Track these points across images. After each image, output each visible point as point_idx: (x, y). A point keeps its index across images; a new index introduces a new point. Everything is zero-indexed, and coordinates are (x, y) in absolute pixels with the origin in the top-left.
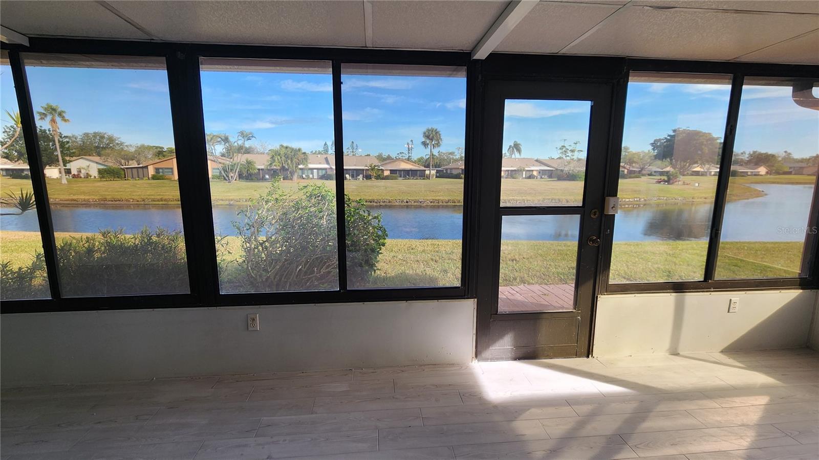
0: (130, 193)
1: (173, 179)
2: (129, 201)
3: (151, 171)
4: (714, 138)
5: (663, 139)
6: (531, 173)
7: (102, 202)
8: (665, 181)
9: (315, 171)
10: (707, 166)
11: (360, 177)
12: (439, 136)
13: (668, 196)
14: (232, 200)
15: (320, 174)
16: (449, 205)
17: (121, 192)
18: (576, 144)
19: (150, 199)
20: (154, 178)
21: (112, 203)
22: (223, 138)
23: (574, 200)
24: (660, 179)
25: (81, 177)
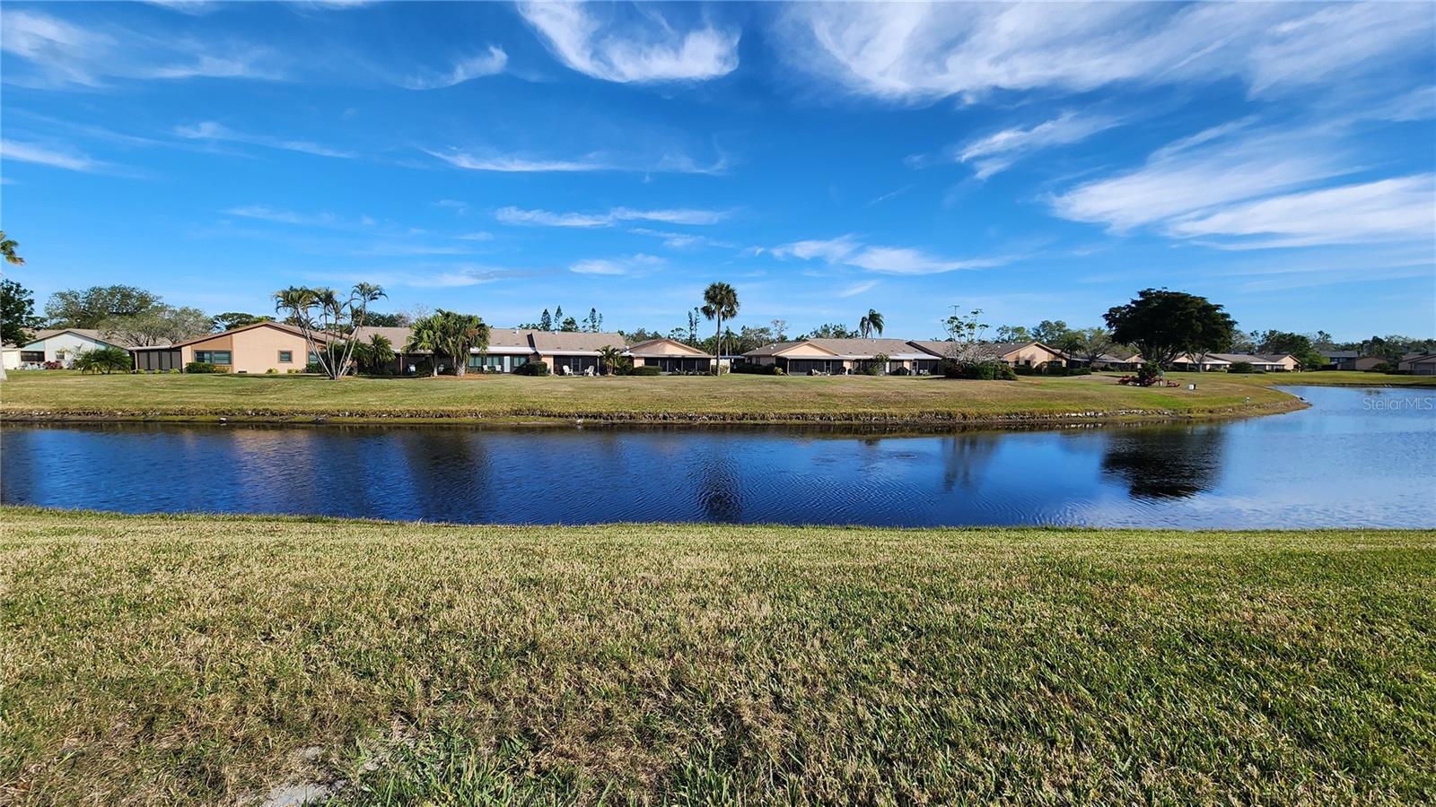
0: (121, 398)
1: (229, 372)
3: (188, 356)
4: (1211, 306)
5: (1124, 308)
6: (900, 365)
7: (57, 417)
8: (1134, 380)
9: (507, 359)
10: (1198, 355)
11: (590, 370)
12: (733, 298)
13: (1145, 407)
14: (322, 413)
15: (516, 365)
16: (744, 424)
17: (105, 396)
18: (976, 313)
19: (159, 409)
20: (191, 369)
21: (79, 417)
22: (323, 296)
23: (976, 415)
24: (1127, 377)
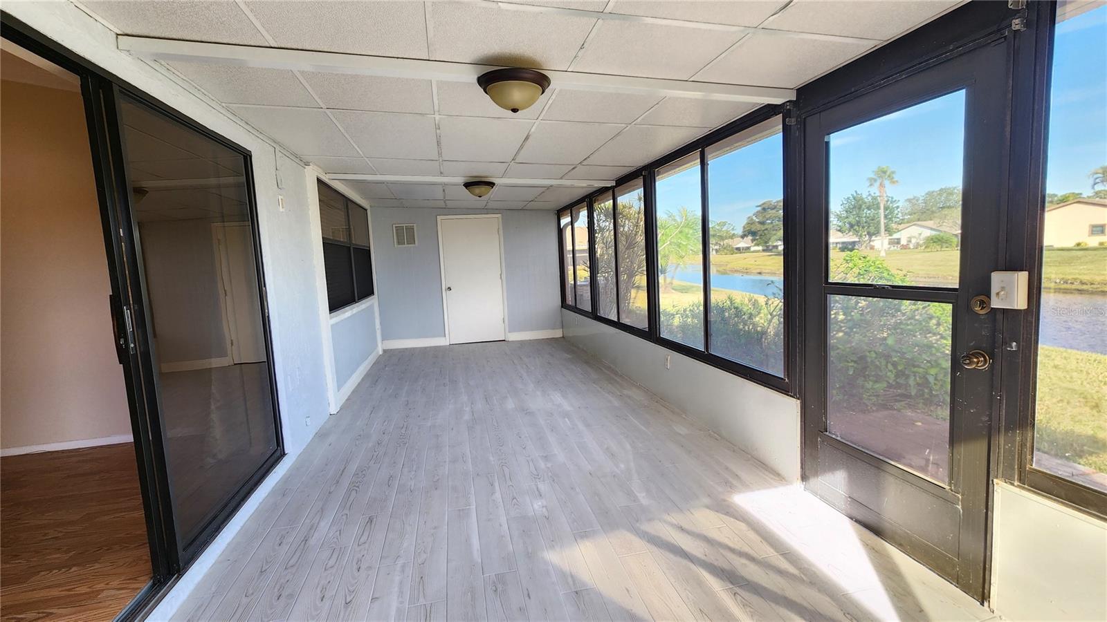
2: (947, 279)
25: (910, 248)
